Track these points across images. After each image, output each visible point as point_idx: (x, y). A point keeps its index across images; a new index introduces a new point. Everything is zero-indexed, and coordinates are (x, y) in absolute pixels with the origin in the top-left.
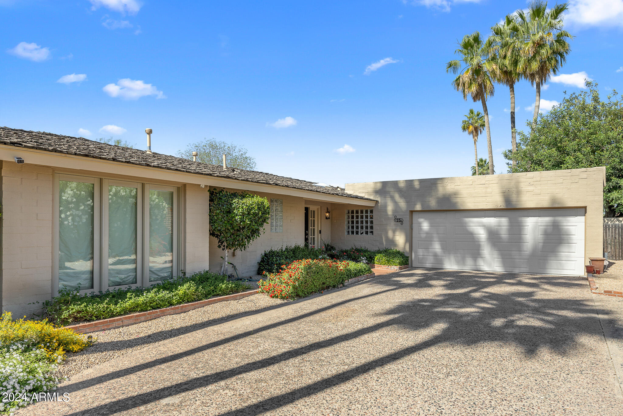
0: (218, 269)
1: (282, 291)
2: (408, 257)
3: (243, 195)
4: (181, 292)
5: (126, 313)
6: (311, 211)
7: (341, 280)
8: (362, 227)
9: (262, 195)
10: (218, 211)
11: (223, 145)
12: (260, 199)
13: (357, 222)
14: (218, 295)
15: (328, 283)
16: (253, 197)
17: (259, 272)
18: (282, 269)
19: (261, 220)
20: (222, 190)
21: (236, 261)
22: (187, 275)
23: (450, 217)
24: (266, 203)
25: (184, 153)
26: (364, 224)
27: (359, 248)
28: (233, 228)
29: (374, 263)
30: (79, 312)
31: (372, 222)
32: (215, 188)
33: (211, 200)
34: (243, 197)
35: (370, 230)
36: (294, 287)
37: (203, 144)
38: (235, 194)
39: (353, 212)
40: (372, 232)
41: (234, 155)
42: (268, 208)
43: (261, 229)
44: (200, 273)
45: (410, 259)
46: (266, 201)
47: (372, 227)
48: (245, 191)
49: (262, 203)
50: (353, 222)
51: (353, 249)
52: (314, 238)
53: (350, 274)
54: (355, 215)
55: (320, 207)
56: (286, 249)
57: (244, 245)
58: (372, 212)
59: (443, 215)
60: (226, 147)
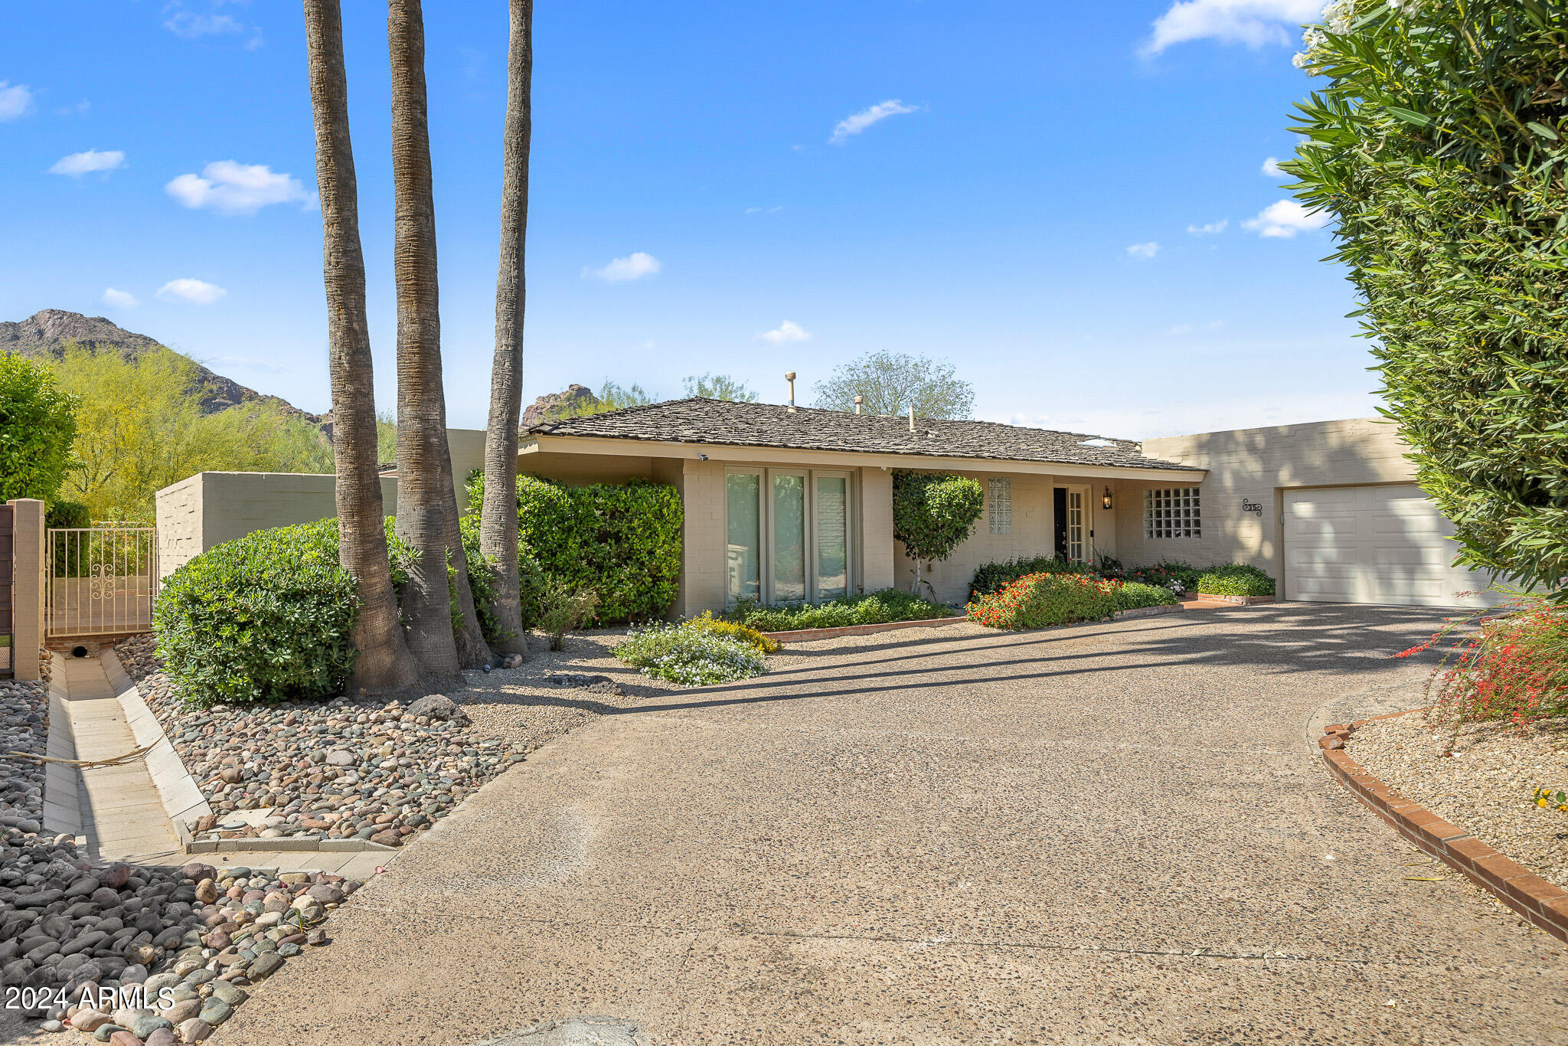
0: (907, 589)
1: (999, 617)
2: (1273, 581)
3: (941, 477)
4: (862, 610)
5: (803, 628)
6: (1072, 495)
7: (1106, 610)
8: (1178, 523)
9: (970, 475)
10: (906, 503)
11: (902, 362)
12: (967, 483)
13: (1168, 513)
14: (908, 619)
15: (1079, 612)
16: (956, 479)
17: (971, 598)
18: (1004, 588)
19: (968, 514)
20: (911, 471)
21: (934, 579)
22: (865, 593)
23: (1363, 497)
24: (977, 487)
25: (829, 385)
26: (1182, 517)
27: (1172, 563)
28: (927, 527)
29: (1197, 591)
30: (760, 620)
31: (1197, 513)
32: (900, 470)
33: (896, 487)
34: (942, 480)
35: (1194, 528)
36: (1019, 613)
37: (864, 363)
38: (931, 476)
39: (1158, 494)
40: (1198, 532)
41: (927, 380)
42: (979, 495)
43: (971, 528)
44: (882, 590)
45: (1278, 584)
46: (976, 484)
47: (1198, 523)
48: (944, 471)
49: (970, 488)
50: (1159, 514)
51: (1160, 565)
52: (1079, 546)
53: (1125, 602)
54: (1163, 499)
55: (1089, 486)
56: (1019, 562)
57: (944, 552)
58: (1197, 492)
59: (1349, 494)
60: (910, 365)
